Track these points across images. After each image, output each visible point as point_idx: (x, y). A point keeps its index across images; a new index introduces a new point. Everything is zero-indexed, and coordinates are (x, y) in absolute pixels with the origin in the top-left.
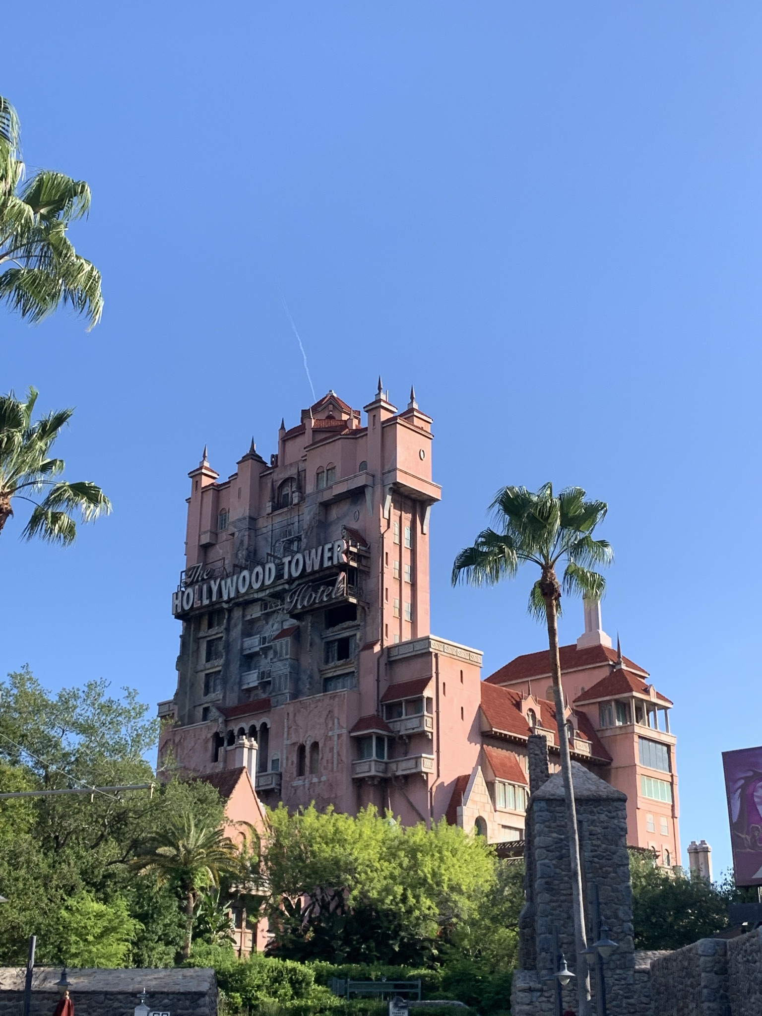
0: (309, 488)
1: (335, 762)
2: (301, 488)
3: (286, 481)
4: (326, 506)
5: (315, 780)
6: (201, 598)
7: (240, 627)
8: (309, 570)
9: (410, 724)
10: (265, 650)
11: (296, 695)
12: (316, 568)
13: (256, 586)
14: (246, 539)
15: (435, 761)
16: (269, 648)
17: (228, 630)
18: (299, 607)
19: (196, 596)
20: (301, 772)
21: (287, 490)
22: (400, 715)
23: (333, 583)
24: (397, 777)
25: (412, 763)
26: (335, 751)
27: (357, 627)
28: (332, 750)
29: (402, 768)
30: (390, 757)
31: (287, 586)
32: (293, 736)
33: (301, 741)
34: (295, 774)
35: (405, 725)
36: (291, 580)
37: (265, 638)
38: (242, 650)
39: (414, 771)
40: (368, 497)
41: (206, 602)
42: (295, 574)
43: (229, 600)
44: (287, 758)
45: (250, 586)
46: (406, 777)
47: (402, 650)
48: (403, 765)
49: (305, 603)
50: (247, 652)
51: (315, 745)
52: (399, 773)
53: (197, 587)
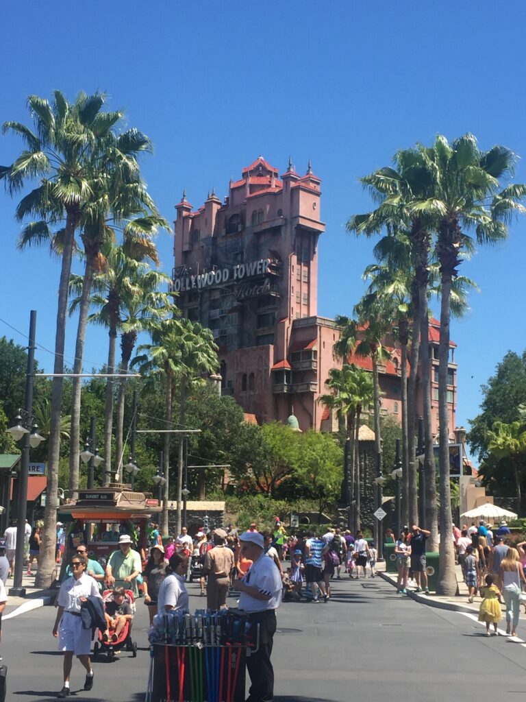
0: (248, 224)
1: (263, 384)
2: (243, 222)
3: (234, 216)
4: (258, 235)
5: (252, 393)
6: (185, 286)
7: (208, 303)
8: (248, 275)
9: (304, 365)
10: (223, 318)
11: (241, 346)
12: (253, 273)
13: (217, 282)
14: (211, 251)
15: (318, 386)
16: (226, 316)
17: (201, 304)
18: (243, 296)
19: (182, 285)
20: (244, 389)
21: (235, 222)
22: (299, 360)
23: (262, 283)
24: (297, 394)
25: (305, 386)
26: (263, 378)
27: (276, 309)
28: (261, 378)
29: (300, 389)
30: (294, 382)
31: (235, 283)
32: (239, 368)
33: (244, 371)
34: (241, 389)
35: (302, 366)
36: (238, 279)
37: (222, 311)
38: (210, 317)
39: (306, 391)
40: (283, 233)
41: (188, 288)
42: (241, 277)
43: (202, 288)
44: (237, 381)
45: (214, 281)
46: (303, 394)
47: (301, 323)
48: (300, 387)
49: (246, 294)
50: (213, 318)
51: (252, 375)
52: (299, 391)
53: (182, 279)
